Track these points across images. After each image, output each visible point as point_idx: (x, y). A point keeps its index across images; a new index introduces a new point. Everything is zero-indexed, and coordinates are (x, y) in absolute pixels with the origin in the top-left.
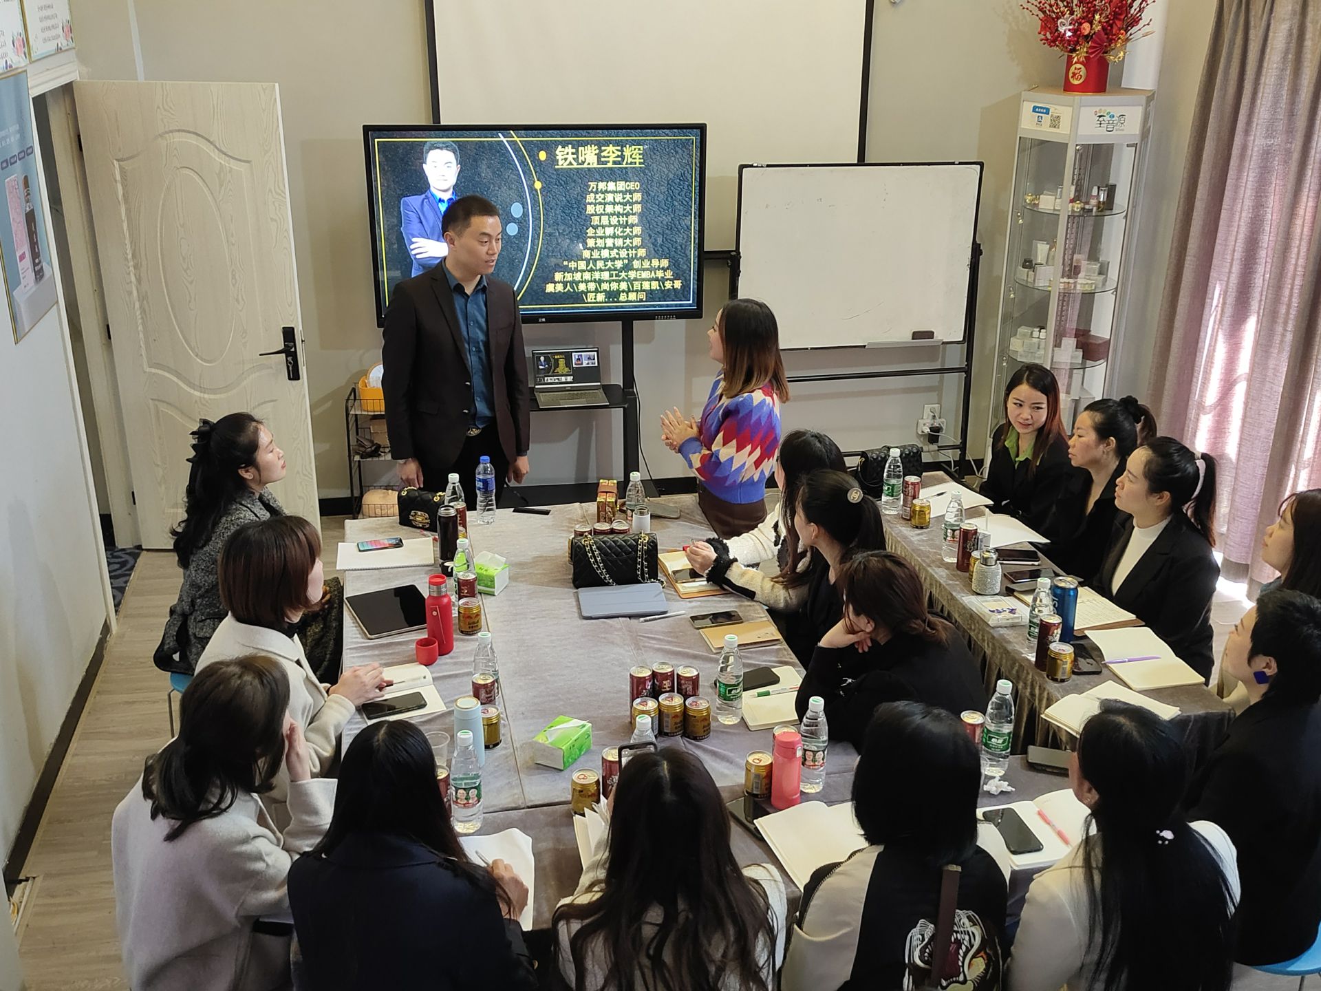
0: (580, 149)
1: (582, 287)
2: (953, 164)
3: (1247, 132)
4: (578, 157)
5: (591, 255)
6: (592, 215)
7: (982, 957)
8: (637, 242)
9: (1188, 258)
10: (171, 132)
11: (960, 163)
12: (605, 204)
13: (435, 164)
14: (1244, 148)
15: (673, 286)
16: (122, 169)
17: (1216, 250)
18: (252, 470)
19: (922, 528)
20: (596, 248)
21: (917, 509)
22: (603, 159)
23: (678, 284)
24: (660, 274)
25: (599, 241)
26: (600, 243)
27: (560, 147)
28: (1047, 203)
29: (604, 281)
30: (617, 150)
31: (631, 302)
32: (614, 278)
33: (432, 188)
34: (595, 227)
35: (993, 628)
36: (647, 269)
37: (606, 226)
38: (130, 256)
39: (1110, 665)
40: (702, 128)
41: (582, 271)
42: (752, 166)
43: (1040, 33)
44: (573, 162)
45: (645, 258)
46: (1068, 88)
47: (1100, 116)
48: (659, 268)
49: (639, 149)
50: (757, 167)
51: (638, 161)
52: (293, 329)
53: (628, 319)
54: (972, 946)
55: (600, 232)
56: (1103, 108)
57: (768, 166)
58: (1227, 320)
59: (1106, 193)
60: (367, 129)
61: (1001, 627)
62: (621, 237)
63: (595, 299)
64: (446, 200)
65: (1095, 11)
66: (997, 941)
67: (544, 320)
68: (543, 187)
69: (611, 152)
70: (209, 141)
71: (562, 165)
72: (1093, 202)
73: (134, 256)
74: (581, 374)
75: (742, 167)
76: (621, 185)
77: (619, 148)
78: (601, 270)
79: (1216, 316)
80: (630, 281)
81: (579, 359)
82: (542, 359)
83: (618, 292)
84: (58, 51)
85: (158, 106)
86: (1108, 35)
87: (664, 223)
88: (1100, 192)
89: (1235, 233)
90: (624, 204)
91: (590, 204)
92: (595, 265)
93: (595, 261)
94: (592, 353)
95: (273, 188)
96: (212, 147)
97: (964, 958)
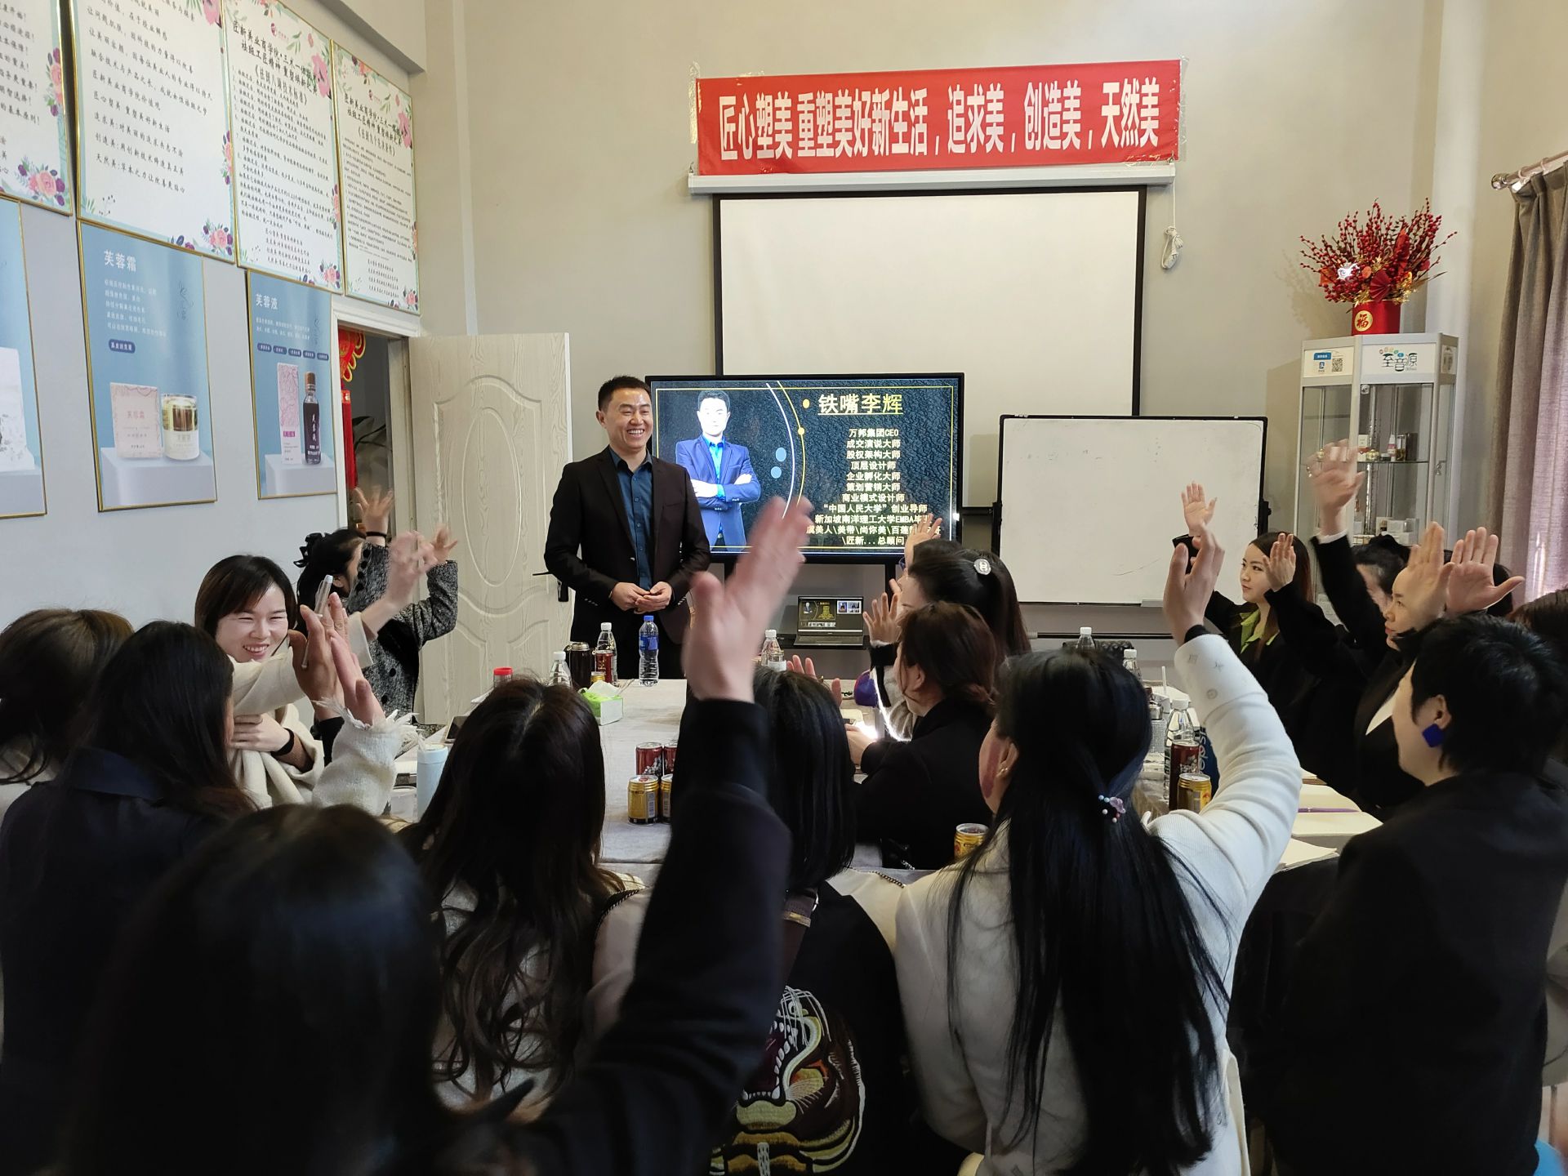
0: (842, 397)
1: (841, 530)
2: (1232, 418)
3: (1556, 351)
4: (839, 405)
5: (851, 499)
6: (852, 460)
7: (819, 1068)
8: (896, 487)
9: (1506, 502)
10: (480, 377)
11: (1240, 419)
12: (865, 450)
13: (707, 411)
16: (441, 414)
20: (856, 492)
22: (863, 407)
25: (858, 485)
26: (860, 487)
27: (823, 395)
29: (863, 525)
30: (877, 399)
32: (873, 522)
33: (704, 434)
34: (855, 472)
36: (906, 514)
37: (865, 471)
38: (439, 487)
40: (959, 378)
41: (841, 514)
42: (1013, 417)
43: (1320, 286)
44: (835, 410)
45: (903, 503)
46: (1355, 333)
47: (1386, 355)
49: (898, 398)
50: (1018, 417)
51: (897, 409)
53: (888, 563)
54: (802, 1047)
55: (859, 477)
56: (1390, 347)
57: (1030, 417)
62: (880, 482)
63: (854, 542)
64: (716, 444)
65: (1377, 255)
66: (852, 1049)
68: (806, 433)
69: (871, 401)
70: (509, 384)
71: (824, 412)
73: (443, 487)
74: (845, 621)
75: (1003, 418)
76: (881, 432)
77: (879, 397)
78: (860, 514)
80: (889, 526)
81: (843, 607)
83: (876, 536)
84: (392, 306)
85: (472, 356)
86: (1392, 277)
87: (923, 469)
88: (1400, 440)
89: (1553, 463)
90: (883, 450)
91: (850, 449)
92: (855, 509)
93: (854, 504)
94: (857, 602)
95: (557, 425)
96: (511, 389)
97: (786, 1062)
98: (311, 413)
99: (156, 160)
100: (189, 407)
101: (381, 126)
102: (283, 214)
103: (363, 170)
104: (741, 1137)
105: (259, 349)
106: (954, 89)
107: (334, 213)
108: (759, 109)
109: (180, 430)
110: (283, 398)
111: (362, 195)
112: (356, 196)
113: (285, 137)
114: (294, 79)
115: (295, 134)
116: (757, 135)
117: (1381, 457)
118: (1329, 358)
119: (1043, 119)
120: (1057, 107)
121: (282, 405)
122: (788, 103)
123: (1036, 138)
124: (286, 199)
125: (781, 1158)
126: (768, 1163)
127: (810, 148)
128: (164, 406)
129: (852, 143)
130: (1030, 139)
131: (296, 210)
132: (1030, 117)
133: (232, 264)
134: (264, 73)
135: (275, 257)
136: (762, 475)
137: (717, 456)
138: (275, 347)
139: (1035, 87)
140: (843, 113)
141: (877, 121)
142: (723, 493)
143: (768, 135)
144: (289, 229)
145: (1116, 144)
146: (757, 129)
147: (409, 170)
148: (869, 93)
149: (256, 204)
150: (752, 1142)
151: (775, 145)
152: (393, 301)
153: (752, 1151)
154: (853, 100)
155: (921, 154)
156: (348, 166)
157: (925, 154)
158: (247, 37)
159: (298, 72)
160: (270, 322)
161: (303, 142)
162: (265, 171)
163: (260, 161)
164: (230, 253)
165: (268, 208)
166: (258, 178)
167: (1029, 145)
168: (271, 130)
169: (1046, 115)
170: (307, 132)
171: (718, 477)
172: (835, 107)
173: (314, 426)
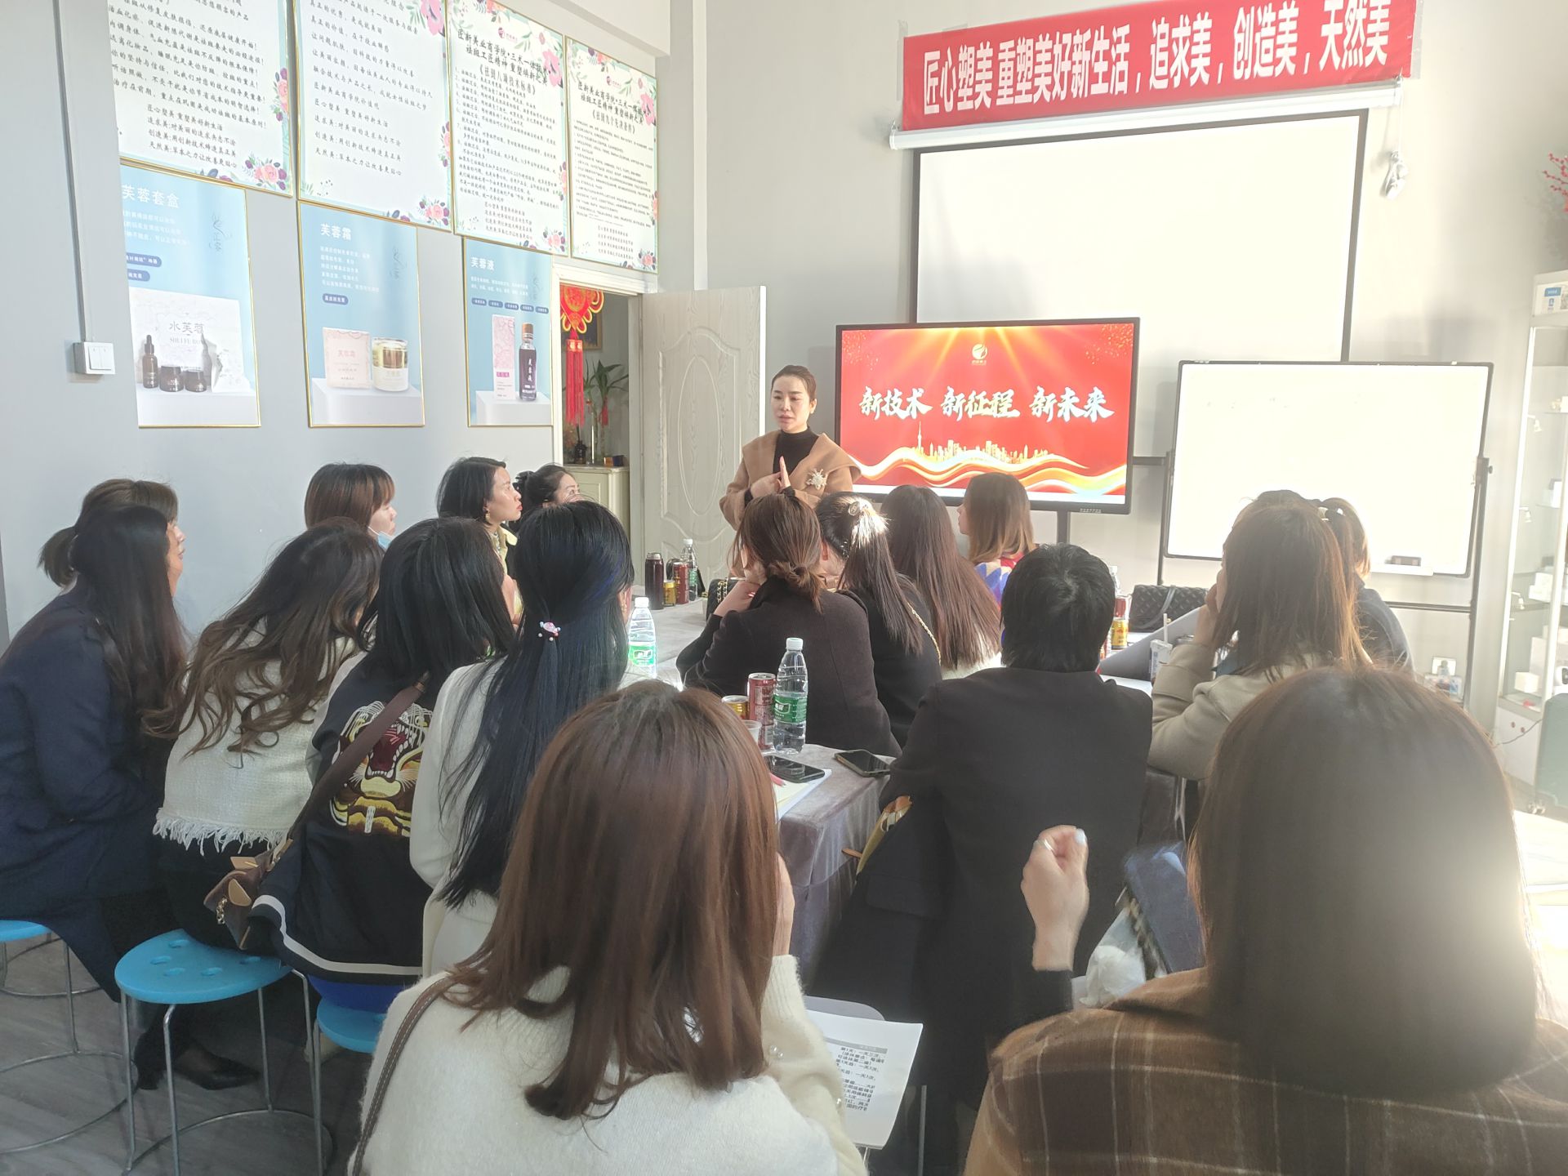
2: (1449, 364)
10: (696, 329)
11: (1459, 364)
16: (664, 359)
40: (1135, 322)
53: (1064, 510)
57: (1211, 362)
60: (841, 328)
70: (716, 334)
75: (1182, 363)
84: (625, 267)
95: (752, 371)
96: (718, 339)
97: (402, 754)
98: (527, 358)
99: (374, 150)
100: (400, 349)
101: (619, 107)
102: (505, 190)
103: (596, 148)
105: (473, 302)
106: (1158, 23)
107: (561, 187)
108: (961, 62)
109: (390, 368)
110: (497, 345)
111: (594, 169)
112: (587, 171)
113: (510, 124)
114: (522, 73)
115: (521, 120)
116: (958, 88)
118: (1558, 294)
119: (1254, 46)
120: (1271, 31)
121: (496, 350)
122: (989, 52)
123: (1246, 67)
124: (508, 176)
125: (382, 819)
126: (373, 820)
127: (1008, 96)
128: (374, 347)
129: (1050, 88)
130: (1238, 68)
131: (518, 186)
132: (1239, 45)
133: (450, 232)
134: (490, 70)
135: (493, 226)
138: (491, 301)
139: (1247, 12)
140: (1044, 57)
141: (1077, 63)
143: (968, 87)
144: (509, 202)
145: (1337, 66)
146: (958, 81)
147: (653, 145)
148: (1070, 35)
149: (476, 182)
150: (366, 805)
151: (975, 96)
152: (626, 262)
153: (365, 811)
154: (1054, 43)
155: (1121, 93)
156: (579, 145)
157: (1125, 92)
158: (472, 42)
159: (527, 67)
160: (487, 281)
161: (529, 127)
162: (486, 154)
163: (482, 146)
164: (447, 224)
165: (489, 185)
166: (478, 159)
167: (1238, 74)
168: (495, 119)
169: (1258, 40)
170: (533, 117)
172: (1036, 53)
173: (530, 369)
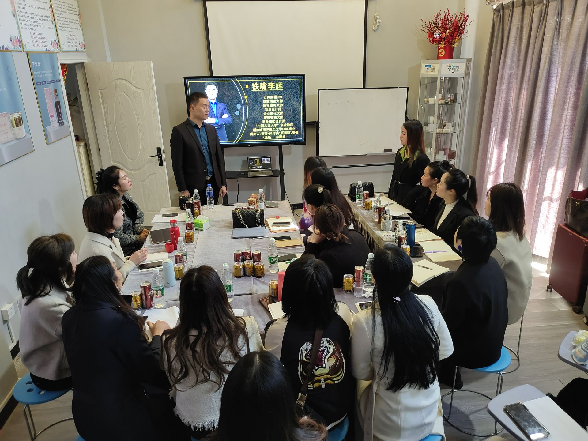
0: (260, 84)
1: (263, 134)
2: (397, 88)
3: (503, 69)
4: (259, 87)
5: (266, 122)
6: (265, 108)
7: (333, 357)
8: (282, 117)
9: (484, 118)
10: (117, 79)
11: (400, 88)
12: (270, 104)
13: (209, 90)
14: (502, 75)
15: (295, 133)
16: (102, 94)
17: (493, 114)
18: (118, 186)
19: (369, 210)
20: (267, 120)
21: (367, 203)
22: (268, 88)
23: (297, 132)
24: (290, 129)
25: (268, 117)
26: (269, 118)
27: (253, 83)
28: (431, 101)
29: (270, 132)
30: (273, 84)
31: (280, 139)
32: (274, 130)
33: (209, 99)
34: (267, 112)
35: (385, 242)
36: (286, 127)
37: (270, 112)
38: (105, 123)
39: (426, 254)
40: (303, 76)
41: (263, 128)
42: (322, 89)
43: (428, 39)
44: (258, 89)
45: (285, 123)
46: (439, 58)
47: (449, 67)
48: (290, 127)
49: (281, 84)
50: (324, 90)
51: (281, 88)
52: (160, 148)
53: (280, 145)
54: (329, 353)
55: (268, 114)
56: (450, 64)
57: (328, 89)
58: (498, 140)
59: (453, 96)
60: (185, 78)
61: (388, 241)
62: (276, 115)
63: (268, 138)
64: (214, 103)
65: (447, 29)
66: (341, 351)
67: (249, 145)
68: (247, 98)
69: (271, 85)
70: (129, 82)
71: (254, 90)
72: (449, 100)
73: (106, 123)
74: (265, 166)
75: (319, 90)
76: (275, 97)
77: (274, 83)
78: (269, 127)
79: (493, 139)
80: (280, 132)
81: (264, 160)
82: (251, 160)
83: (275, 136)
84: (77, 51)
85: (112, 71)
86: (452, 37)
87: (291, 110)
88: (451, 96)
89: (499, 107)
90: (277, 104)
91: (265, 104)
92: (267, 126)
93: (267, 124)
94: (269, 158)
95: (151, 98)
96: (131, 84)
97: (325, 358)
98: (58, 105)
100: (19, 116)
102: (35, 24)
104: (316, 378)
105: (37, 85)
107: (51, 18)
109: (18, 127)
110: (48, 103)
112: (58, 7)
117: (445, 102)
118: (430, 67)
121: (48, 105)
124: (35, 17)
125: (327, 381)
126: (324, 383)
128: (11, 118)
131: (39, 21)
133: (22, 51)
135: (35, 44)
136: (232, 114)
137: (214, 108)
138: (42, 82)
142: (218, 122)
144: (38, 30)
149: (25, 22)
150: (319, 379)
152: (76, 49)
153: (319, 381)
160: (39, 72)
162: (25, 7)
163: (23, 3)
164: (20, 47)
165: (29, 23)
166: (23, 11)
171: (215, 115)
173: (59, 110)
